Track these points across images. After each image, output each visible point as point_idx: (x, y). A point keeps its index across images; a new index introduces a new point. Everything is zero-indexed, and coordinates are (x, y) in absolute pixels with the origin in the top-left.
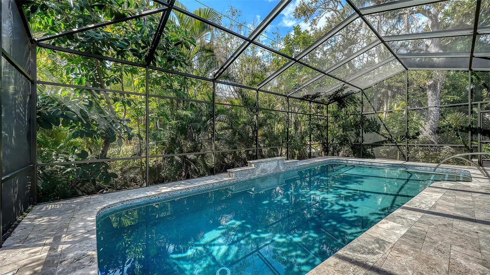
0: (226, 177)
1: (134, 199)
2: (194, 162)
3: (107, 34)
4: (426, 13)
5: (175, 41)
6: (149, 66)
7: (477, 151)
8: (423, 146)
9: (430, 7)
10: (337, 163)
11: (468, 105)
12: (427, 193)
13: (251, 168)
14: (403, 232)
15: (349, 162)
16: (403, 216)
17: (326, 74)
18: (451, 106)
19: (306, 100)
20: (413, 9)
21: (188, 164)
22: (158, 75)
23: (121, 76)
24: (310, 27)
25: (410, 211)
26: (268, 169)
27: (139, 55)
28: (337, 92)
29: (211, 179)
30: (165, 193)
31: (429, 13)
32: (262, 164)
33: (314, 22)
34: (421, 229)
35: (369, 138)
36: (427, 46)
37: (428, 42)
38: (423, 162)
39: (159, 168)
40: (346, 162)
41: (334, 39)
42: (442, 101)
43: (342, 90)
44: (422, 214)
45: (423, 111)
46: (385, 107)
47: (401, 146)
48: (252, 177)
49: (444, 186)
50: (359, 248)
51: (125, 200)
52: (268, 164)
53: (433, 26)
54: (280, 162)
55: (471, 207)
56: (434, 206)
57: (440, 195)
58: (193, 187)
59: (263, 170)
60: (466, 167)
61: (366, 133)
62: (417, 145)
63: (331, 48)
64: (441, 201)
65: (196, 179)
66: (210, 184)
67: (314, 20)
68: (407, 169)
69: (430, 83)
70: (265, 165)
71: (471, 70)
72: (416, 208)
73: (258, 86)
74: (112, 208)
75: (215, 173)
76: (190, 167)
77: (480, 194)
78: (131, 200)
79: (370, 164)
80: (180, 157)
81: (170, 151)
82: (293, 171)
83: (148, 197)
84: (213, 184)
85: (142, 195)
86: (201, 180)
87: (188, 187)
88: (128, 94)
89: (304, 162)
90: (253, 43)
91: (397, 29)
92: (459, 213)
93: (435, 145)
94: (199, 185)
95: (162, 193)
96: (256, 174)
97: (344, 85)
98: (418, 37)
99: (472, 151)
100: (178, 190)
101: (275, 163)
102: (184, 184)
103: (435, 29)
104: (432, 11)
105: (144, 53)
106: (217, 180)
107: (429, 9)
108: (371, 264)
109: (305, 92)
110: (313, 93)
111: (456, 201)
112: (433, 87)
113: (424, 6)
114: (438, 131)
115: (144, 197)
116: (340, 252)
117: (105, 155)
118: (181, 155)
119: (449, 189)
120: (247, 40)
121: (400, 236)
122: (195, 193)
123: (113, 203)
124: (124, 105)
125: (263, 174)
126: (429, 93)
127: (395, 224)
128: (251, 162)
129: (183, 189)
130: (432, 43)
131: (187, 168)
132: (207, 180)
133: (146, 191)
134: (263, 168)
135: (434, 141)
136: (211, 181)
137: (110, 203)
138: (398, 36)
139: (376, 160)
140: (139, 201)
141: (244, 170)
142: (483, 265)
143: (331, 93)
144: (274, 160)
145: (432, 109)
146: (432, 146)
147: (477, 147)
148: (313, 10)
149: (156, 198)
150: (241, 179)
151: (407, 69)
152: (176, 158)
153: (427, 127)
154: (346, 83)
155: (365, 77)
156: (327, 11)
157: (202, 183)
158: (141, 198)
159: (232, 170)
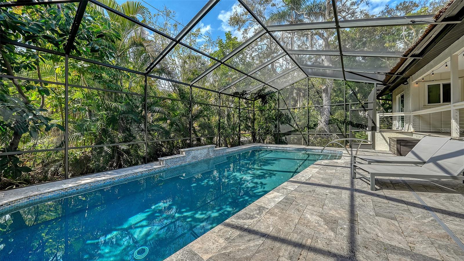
0: (156, 165)
1: (44, 193)
2: (127, 152)
3: (12, 16)
4: (321, 36)
5: (97, 33)
6: (69, 55)
7: (349, 138)
8: (319, 134)
9: (323, 31)
10: (260, 148)
11: (343, 105)
12: (310, 169)
13: (182, 155)
14: (281, 198)
15: (269, 147)
16: (286, 187)
17: (248, 76)
18: (339, 105)
19: (236, 97)
20: (313, 31)
21: (120, 154)
22: (84, 65)
23: (37, 63)
24: (243, 35)
25: (292, 183)
26: (199, 156)
27: (55, 42)
28: (260, 91)
29: (141, 168)
30: (85, 184)
31: (323, 36)
32: (193, 151)
33: (246, 31)
34: (293, 195)
35: (284, 128)
36: (323, 60)
37: (323, 57)
38: (318, 146)
39: (87, 159)
40: (266, 147)
41: (261, 48)
42: (333, 101)
43: (263, 89)
44: (299, 185)
45: (320, 108)
46: (299, 104)
47: (305, 134)
48: (183, 164)
49: (322, 163)
50: (243, 216)
51: (32, 194)
52: (199, 152)
53: (326, 46)
54: (210, 150)
55: (331, 177)
56: (310, 179)
57: (317, 170)
58: (118, 177)
59: (194, 157)
60: (342, 149)
61: (281, 125)
62: (323, 133)
63: (258, 54)
64: (316, 174)
65: (125, 169)
66: (138, 172)
67: (246, 30)
68: (307, 152)
69: (324, 88)
70: (196, 153)
71: (345, 80)
72: (298, 180)
73: (191, 82)
74: (13, 205)
75: (146, 162)
76: (123, 157)
77: (341, 168)
78: (40, 194)
79: (283, 149)
80: (109, 147)
81: (100, 142)
82: (222, 156)
83: (63, 189)
84: (141, 172)
85: (56, 189)
86: (129, 170)
87: (113, 176)
88: (46, 83)
89: (233, 149)
90: (179, 43)
91: (306, 45)
92: (322, 182)
93: (327, 133)
94: (126, 174)
95: (81, 185)
96: (188, 161)
97: (264, 85)
98: (318, 53)
99: (346, 138)
100: (101, 181)
101: (206, 151)
102: (110, 174)
103: (327, 49)
104: (325, 35)
105: (62, 41)
106: (146, 168)
107: (323, 33)
108: (246, 227)
109: (234, 90)
110: (240, 91)
111: (326, 173)
112: (326, 91)
113: (320, 31)
114: (329, 122)
115: (57, 190)
116: (227, 221)
117: (16, 148)
118: (111, 145)
119: (324, 165)
120: (174, 40)
121: (277, 202)
122: (121, 182)
123: (14, 199)
124: (40, 94)
125: (194, 161)
126: (324, 95)
127: (278, 194)
128: (182, 150)
129: (107, 179)
130: (325, 58)
131: (119, 158)
132: (136, 169)
133: (62, 184)
134: (194, 155)
135: (327, 130)
136: (141, 169)
137: (11, 200)
138: (307, 51)
139: (287, 145)
140: (52, 195)
141: (174, 158)
142: (320, 217)
143: (255, 92)
144: (205, 148)
145: (325, 107)
146: (326, 134)
147: (349, 135)
148: (244, 22)
149: (74, 190)
150: (172, 166)
151: (308, 76)
152: (106, 148)
153: (323, 120)
154: (266, 84)
155: (282, 80)
156: (255, 24)
157: (130, 172)
158: (55, 191)
159: (163, 158)
